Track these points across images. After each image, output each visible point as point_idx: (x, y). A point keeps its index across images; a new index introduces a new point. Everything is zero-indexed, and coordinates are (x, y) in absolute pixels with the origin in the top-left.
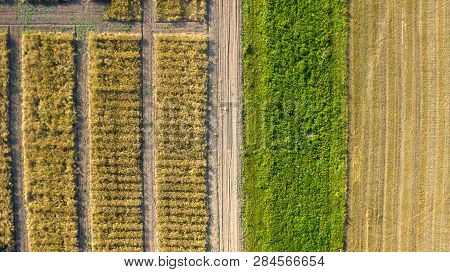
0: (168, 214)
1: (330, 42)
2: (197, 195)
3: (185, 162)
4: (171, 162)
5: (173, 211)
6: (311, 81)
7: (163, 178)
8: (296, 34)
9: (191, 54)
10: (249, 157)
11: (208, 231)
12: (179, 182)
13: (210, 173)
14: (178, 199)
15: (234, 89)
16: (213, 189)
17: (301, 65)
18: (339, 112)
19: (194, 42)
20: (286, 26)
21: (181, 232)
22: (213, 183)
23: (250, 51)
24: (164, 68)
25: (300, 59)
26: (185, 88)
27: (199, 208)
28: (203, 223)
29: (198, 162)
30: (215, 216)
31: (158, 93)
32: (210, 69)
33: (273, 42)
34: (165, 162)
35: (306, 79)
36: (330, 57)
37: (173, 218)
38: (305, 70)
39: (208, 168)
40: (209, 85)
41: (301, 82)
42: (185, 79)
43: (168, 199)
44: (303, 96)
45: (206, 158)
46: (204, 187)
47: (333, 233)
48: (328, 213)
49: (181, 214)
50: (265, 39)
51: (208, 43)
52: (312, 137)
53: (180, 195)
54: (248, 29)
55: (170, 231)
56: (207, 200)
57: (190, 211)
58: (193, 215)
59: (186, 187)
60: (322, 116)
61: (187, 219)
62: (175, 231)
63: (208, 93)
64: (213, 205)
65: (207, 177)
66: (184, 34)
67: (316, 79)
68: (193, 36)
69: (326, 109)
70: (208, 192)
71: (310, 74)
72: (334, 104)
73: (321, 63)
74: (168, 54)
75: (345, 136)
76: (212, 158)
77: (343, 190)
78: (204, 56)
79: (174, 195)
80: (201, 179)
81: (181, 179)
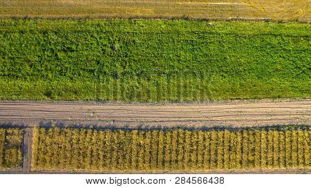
0: (177, 161)
1: (45, 33)
2: (161, 138)
3: (134, 147)
4: (134, 159)
5: (174, 158)
6: (74, 47)
7: (147, 165)
8: (37, 59)
9: (48, 140)
10: (131, 96)
11: (191, 129)
12: (150, 152)
13: (143, 127)
14: (164, 153)
15: (78, 107)
16: (156, 125)
17: (61, 55)
18: (98, 25)
19: (39, 139)
20: (31, 67)
21: (191, 151)
22: (151, 125)
23: (48, 94)
24: (59, 163)
25: (56, 55)
26: (75, 146)
27: (172, 136)
28: (184, 134)
29: (134, 137)
30: (179, 124)
31: (79, 168)
32: (61, 126)
33: (43, 76)
34: (134, 164)
35: (72, 51)
36: (56, 33)
37: (180, 157)
38: (65, 51)
39: (139, 129)
40: (73, 127)
41: (74, 54)
42: (68, 146)
43: (164, 162)
44: (85, 53)
45: (131, 130)
46: (155, 132)
47: (195, 29)
48: (178, 33)
49: (177, 151)
50: (40, 82)
51: (41, 127)
52: (117, 46)
53: (160, 152)
54: (32, 95)
55: (190, 161)
56: (165, 130)
57: (174, 144)
58: (177, 141)
59: (154, 147)
60: (100, 38)
61: (180, 146)
62: (190, 156)
63: (79, 128)
64: (169, 125)
65: (146, 130)
66: (33, 146)
67: (72, 43)
68: (35, 139)
69: (95, 35)
70: (159, 129)
71: (68, 48)
72: (93, 29)
73: (60, 40)
74: (48, 159)
75: (117, 21)
76: (131, 126)
77: (160, 21)
78: (50, 130)
79: (160, 157)
80: (148, 135)
81: (148, 151)
